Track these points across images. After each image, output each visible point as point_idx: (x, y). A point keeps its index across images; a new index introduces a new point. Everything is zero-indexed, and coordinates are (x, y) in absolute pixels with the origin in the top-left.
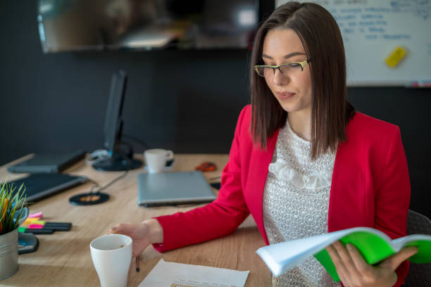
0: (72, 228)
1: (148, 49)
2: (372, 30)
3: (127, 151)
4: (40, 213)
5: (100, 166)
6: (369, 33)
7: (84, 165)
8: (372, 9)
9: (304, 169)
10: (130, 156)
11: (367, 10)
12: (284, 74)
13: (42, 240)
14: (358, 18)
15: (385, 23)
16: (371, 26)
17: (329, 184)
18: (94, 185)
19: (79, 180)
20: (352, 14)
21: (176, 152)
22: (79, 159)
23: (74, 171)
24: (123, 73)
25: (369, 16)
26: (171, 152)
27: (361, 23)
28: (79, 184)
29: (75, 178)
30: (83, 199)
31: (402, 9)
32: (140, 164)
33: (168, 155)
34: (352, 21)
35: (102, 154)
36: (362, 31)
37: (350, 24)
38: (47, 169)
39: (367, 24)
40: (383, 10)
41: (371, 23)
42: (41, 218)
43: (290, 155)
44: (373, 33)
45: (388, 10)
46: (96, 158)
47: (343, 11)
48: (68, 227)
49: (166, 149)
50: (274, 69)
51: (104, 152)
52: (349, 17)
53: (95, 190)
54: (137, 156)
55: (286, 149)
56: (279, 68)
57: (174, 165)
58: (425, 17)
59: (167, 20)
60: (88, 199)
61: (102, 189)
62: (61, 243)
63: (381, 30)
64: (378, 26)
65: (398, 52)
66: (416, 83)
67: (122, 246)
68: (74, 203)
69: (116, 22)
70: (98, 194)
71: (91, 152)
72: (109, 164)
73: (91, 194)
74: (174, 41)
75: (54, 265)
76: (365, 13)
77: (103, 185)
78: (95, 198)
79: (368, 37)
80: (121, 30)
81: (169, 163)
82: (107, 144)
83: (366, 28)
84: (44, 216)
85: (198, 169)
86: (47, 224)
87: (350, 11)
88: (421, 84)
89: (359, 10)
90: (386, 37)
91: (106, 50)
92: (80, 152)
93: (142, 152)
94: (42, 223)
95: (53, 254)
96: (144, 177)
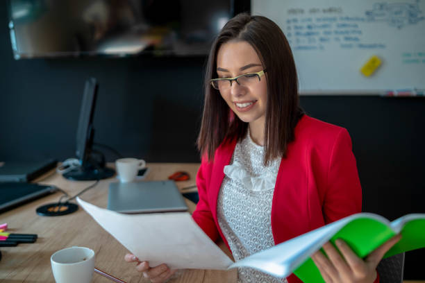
0: (38, 240)
1: (122, 56)
2: (347, 39)
3: (99, 160)
4: (5, 225)
5: (71, 175)
6: (344, 42)
7: (55, 174)
8: (347, 18)
9: (256, 173)
10: (102, 165)
11: (342, 19)
12: (241, 85)
13: (5, 252)
14: (334, 27)
15: (360, 32)
16: (346, 35)
17: (273, 186)
18: (63, 195)
19: (48, 189)
20: (327, 23)
21: (148, 161)
22: (49, 168)
23: (43, 180)
24: (94, 81)
25: (344, 25)
26: (143, 161)
27: (336, 32)
28: (48, 194)
29: (45, 187)
30: (51, 210)
31: (376, 18)
32: (112, 173)
33: (141, 164)
34: (327, 29)
35: (74, 162)
36: (337, 39)
37: (326, 33)
38: (16, 178)
39: (342, 33)
40: (357, 19)
41: (347, 32)
42: (6, 229)
43: (246, 160)
44: (348, 43)
45: (363, 20)
46: (67, 167)
47: (319, 20)
48: (33, 239)
49: (139, 158)
50: (231, 81)
51: (76, 161)
52: (324, 26)
53: (64, 200)
54: (109, 165)
55: (244, 153)
56: (236, 80)
57: (147, 174)
58: (399, 27)
59: (144, 27)
60: (56, 209)
61: (71, 199)
62: (25, 255)
63: (356, 39)
64: (353, 36)
65: (373, 61)
66: (391, 92)
67: (85, 259)
68: (41, 214)
69: (93, 28)
70: (66, 204)
71: (63, 161)
72: (80, 172)
73: (59, 204)
74: (150, 49)
75: (15, 278)
76: (340, 22)
77: (73, 195)
78: (64, 209)
79: (343, 46)
80: (98, 36)
81: (141, 173)
82: (78, 153)
83: (341, 37)
84: (9, 227)
85: (171, 178)
86: (12, 236)
87: (325, 19)
88: (396, 94)
89: (334, 19)
90: (361, 46)
91: (82, 57)
92: (51, 161)
93: (114, 161)
94: (6, 234)
95: (14, 268)
96: (116, 186)
